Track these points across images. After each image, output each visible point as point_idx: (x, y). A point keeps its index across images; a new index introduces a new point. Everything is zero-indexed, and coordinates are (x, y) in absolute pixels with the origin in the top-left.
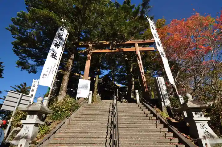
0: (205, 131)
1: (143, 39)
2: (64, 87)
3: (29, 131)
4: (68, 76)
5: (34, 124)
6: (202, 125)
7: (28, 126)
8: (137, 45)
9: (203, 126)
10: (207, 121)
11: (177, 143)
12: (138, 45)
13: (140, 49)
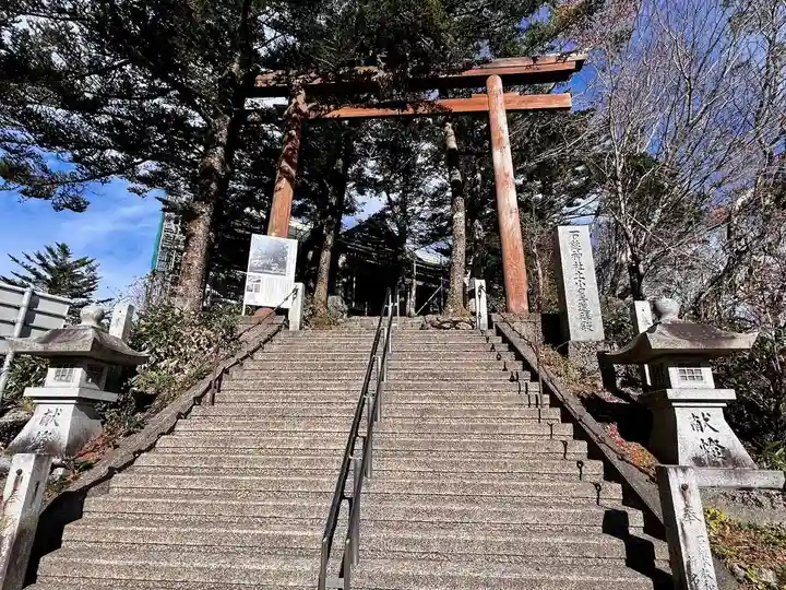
0: (706, 441)
1: (526, 54)
2: (196, 263)
3: (56, 425)
4: (208, 220)
5: (74, 401)
6: (701, 419)
7: (53, 408)
8: (496, 84)
9: (703, 423)
10: (725, 405)
11: (600, 479)
12: (499, 80)
13: (506, 102)
